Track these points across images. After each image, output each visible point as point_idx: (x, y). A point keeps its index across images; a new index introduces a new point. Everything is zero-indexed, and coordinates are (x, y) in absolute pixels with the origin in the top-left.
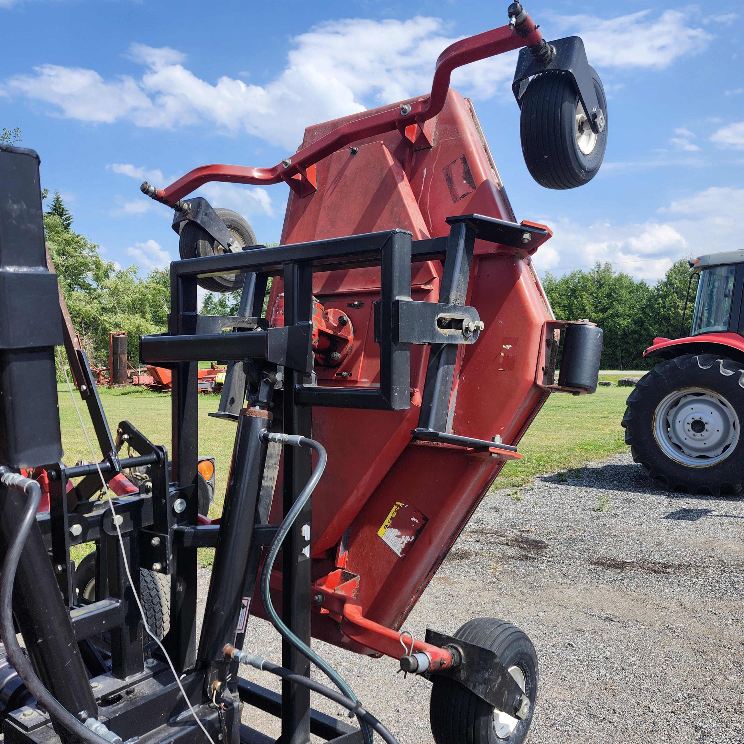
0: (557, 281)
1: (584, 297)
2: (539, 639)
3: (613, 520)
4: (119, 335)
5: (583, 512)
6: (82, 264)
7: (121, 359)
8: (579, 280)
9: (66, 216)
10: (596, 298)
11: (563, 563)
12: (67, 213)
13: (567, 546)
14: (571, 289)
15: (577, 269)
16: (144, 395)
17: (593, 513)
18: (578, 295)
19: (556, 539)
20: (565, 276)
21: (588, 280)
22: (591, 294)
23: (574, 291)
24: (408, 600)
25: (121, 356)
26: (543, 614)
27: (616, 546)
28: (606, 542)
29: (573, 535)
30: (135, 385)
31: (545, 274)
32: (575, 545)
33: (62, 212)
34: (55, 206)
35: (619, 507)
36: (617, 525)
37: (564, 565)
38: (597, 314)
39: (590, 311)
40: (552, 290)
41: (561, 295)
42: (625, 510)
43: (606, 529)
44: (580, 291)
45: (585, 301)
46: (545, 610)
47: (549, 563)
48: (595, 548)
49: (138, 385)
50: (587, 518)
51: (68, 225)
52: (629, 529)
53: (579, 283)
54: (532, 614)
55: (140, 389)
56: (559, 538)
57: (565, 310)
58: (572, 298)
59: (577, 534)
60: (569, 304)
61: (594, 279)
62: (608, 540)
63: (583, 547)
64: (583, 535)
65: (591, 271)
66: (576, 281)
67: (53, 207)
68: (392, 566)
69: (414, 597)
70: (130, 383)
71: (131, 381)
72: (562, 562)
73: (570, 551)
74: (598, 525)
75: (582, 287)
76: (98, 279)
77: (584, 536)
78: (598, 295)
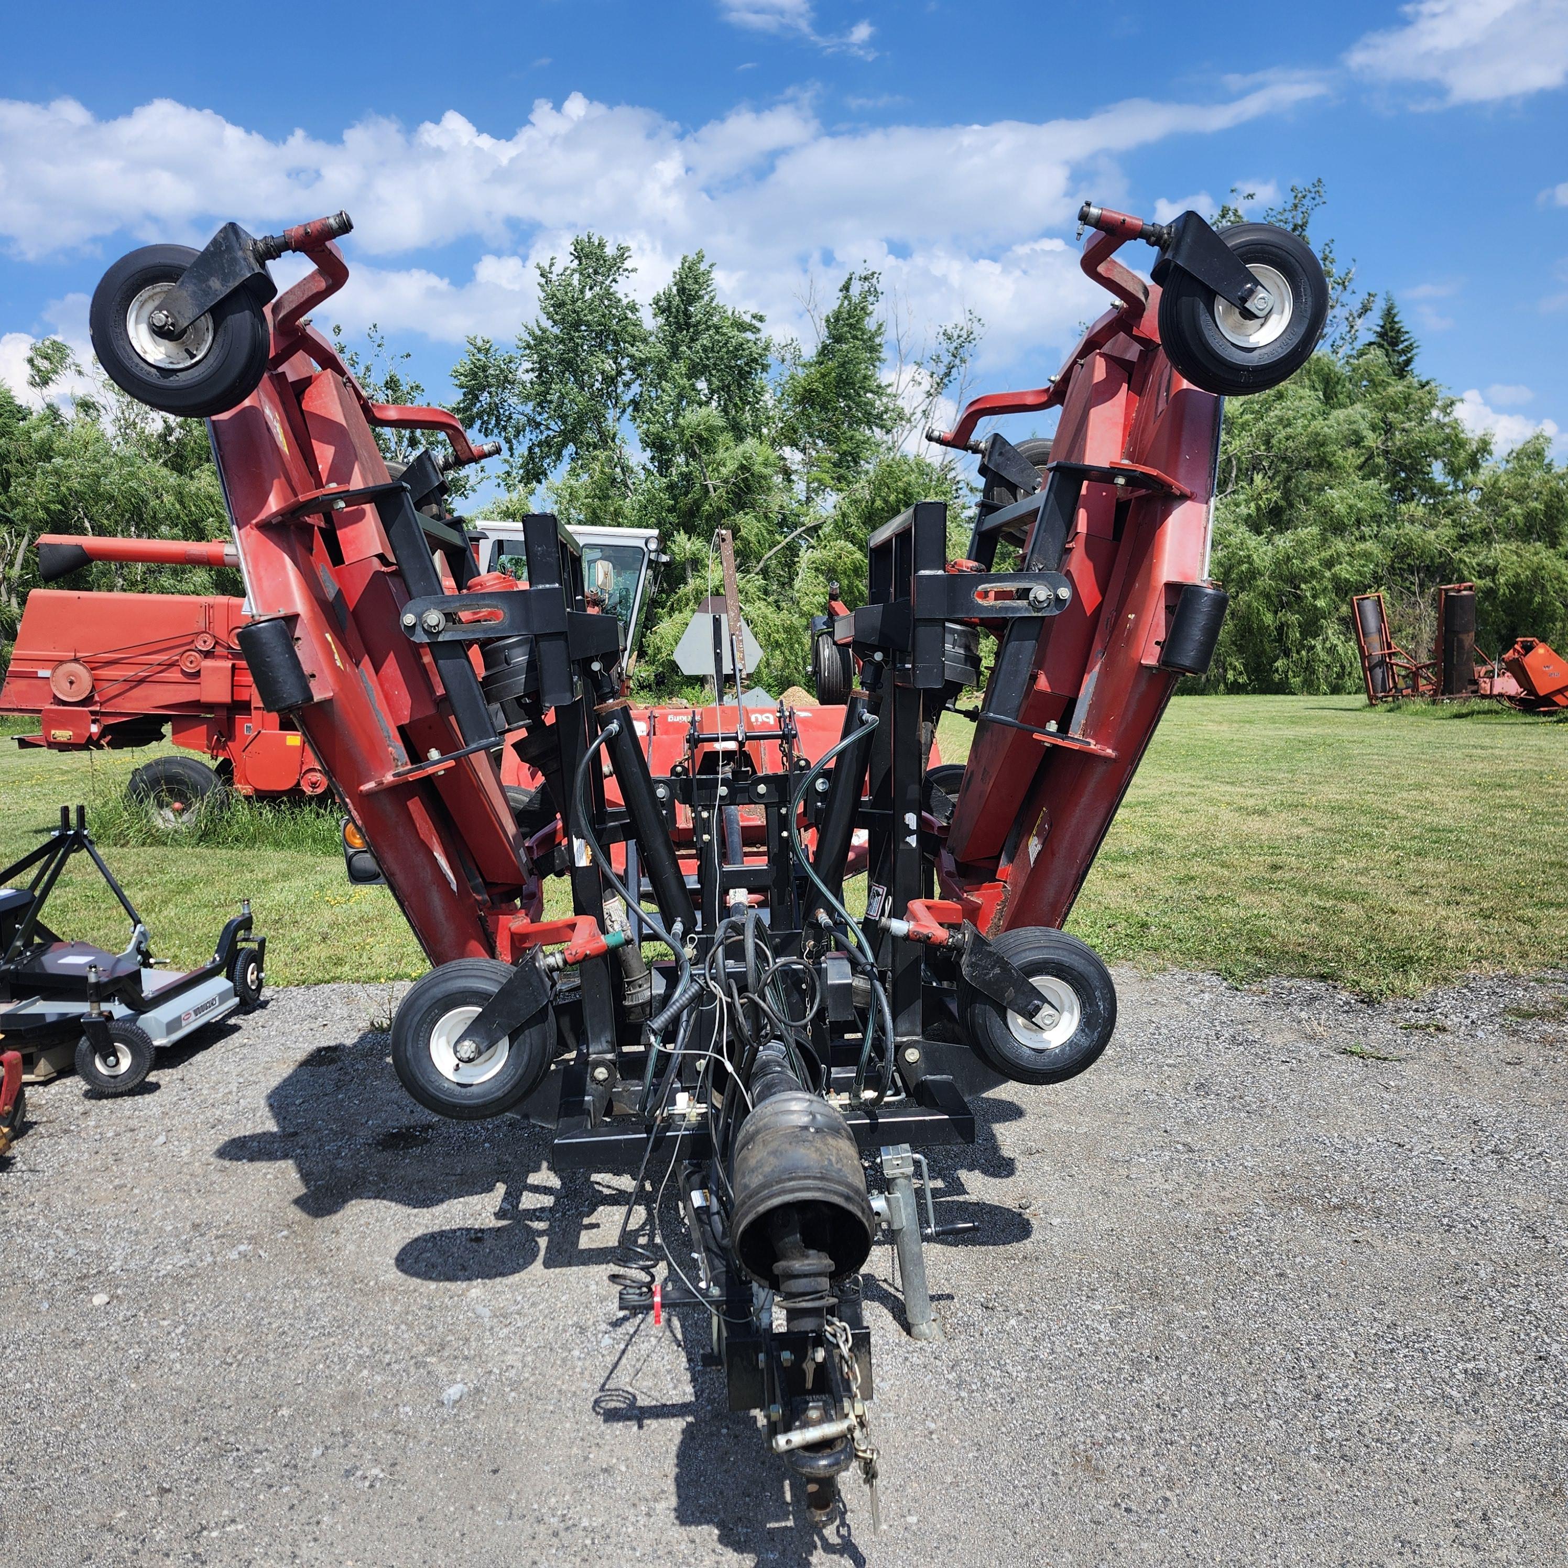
4: (1459, 591)
6: (1421, 445)
7: (1461, 642)
9: (1406, 343)
12: (1406, 336)
16: (1505, 718)
25: (1461, 636)
30: (1484, 697)
33: (1397, 338)
34: (1382, 327)
49: (1490, 696)
51: (1408, 362)
55: (1496, 706)
67: (1379, 329)
70: (1473, 692)
71: (1474, 688)
76: (1455, 472)
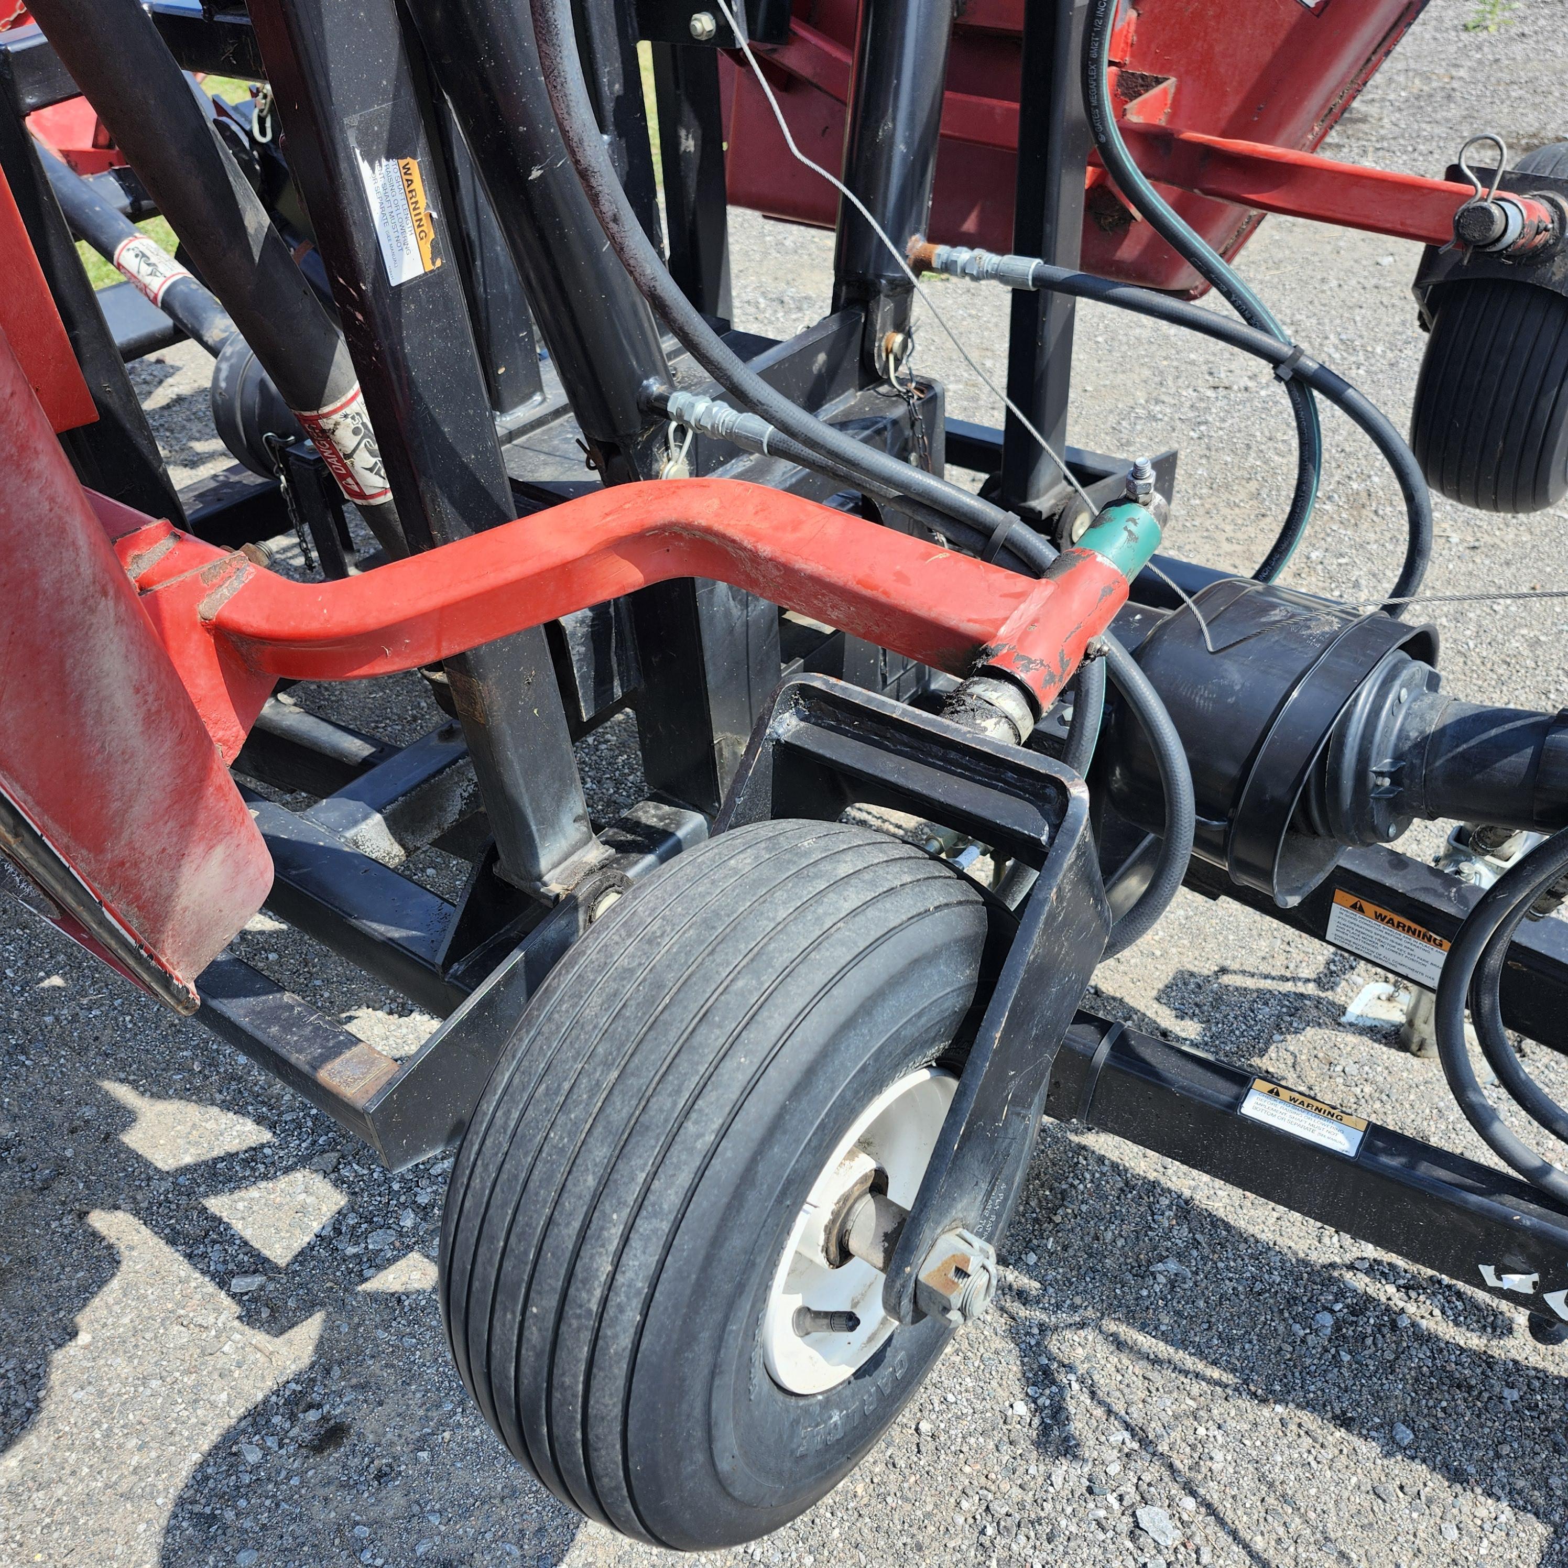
2: (1391, 311)
3: (1518, 49)
5: (1438, 36)
11: (1415, 150)
13: (1414, 115)
17: (1464, 36)
19: (1383, 100)
24: (1302, 137)
26: (1391, 259)
27: (1535, 106)
28: (1509, 97)
29: (1426, 88)
32: (1435, 111)
35: (1525, 18)
36: (1528, 59)
37: (1416, 155)
42: (1542, 22)
43: (1501, 71)
46: (1391, 250)
47: (1381, 153)
48: (1487, 113)
50: (1452, 49)
52: (1559, 67)
54: (1364, 262)
56: (1392, 97)
59: (1435, 84)
62: (1513, 94)
63: (1454, 112)
64: (1448, 86)
68: (1282, 35)
69: (1316, 129)
72: (1410, 149)
73: (1424, 126)
74: (1480, 62)
77: (1453, 89)
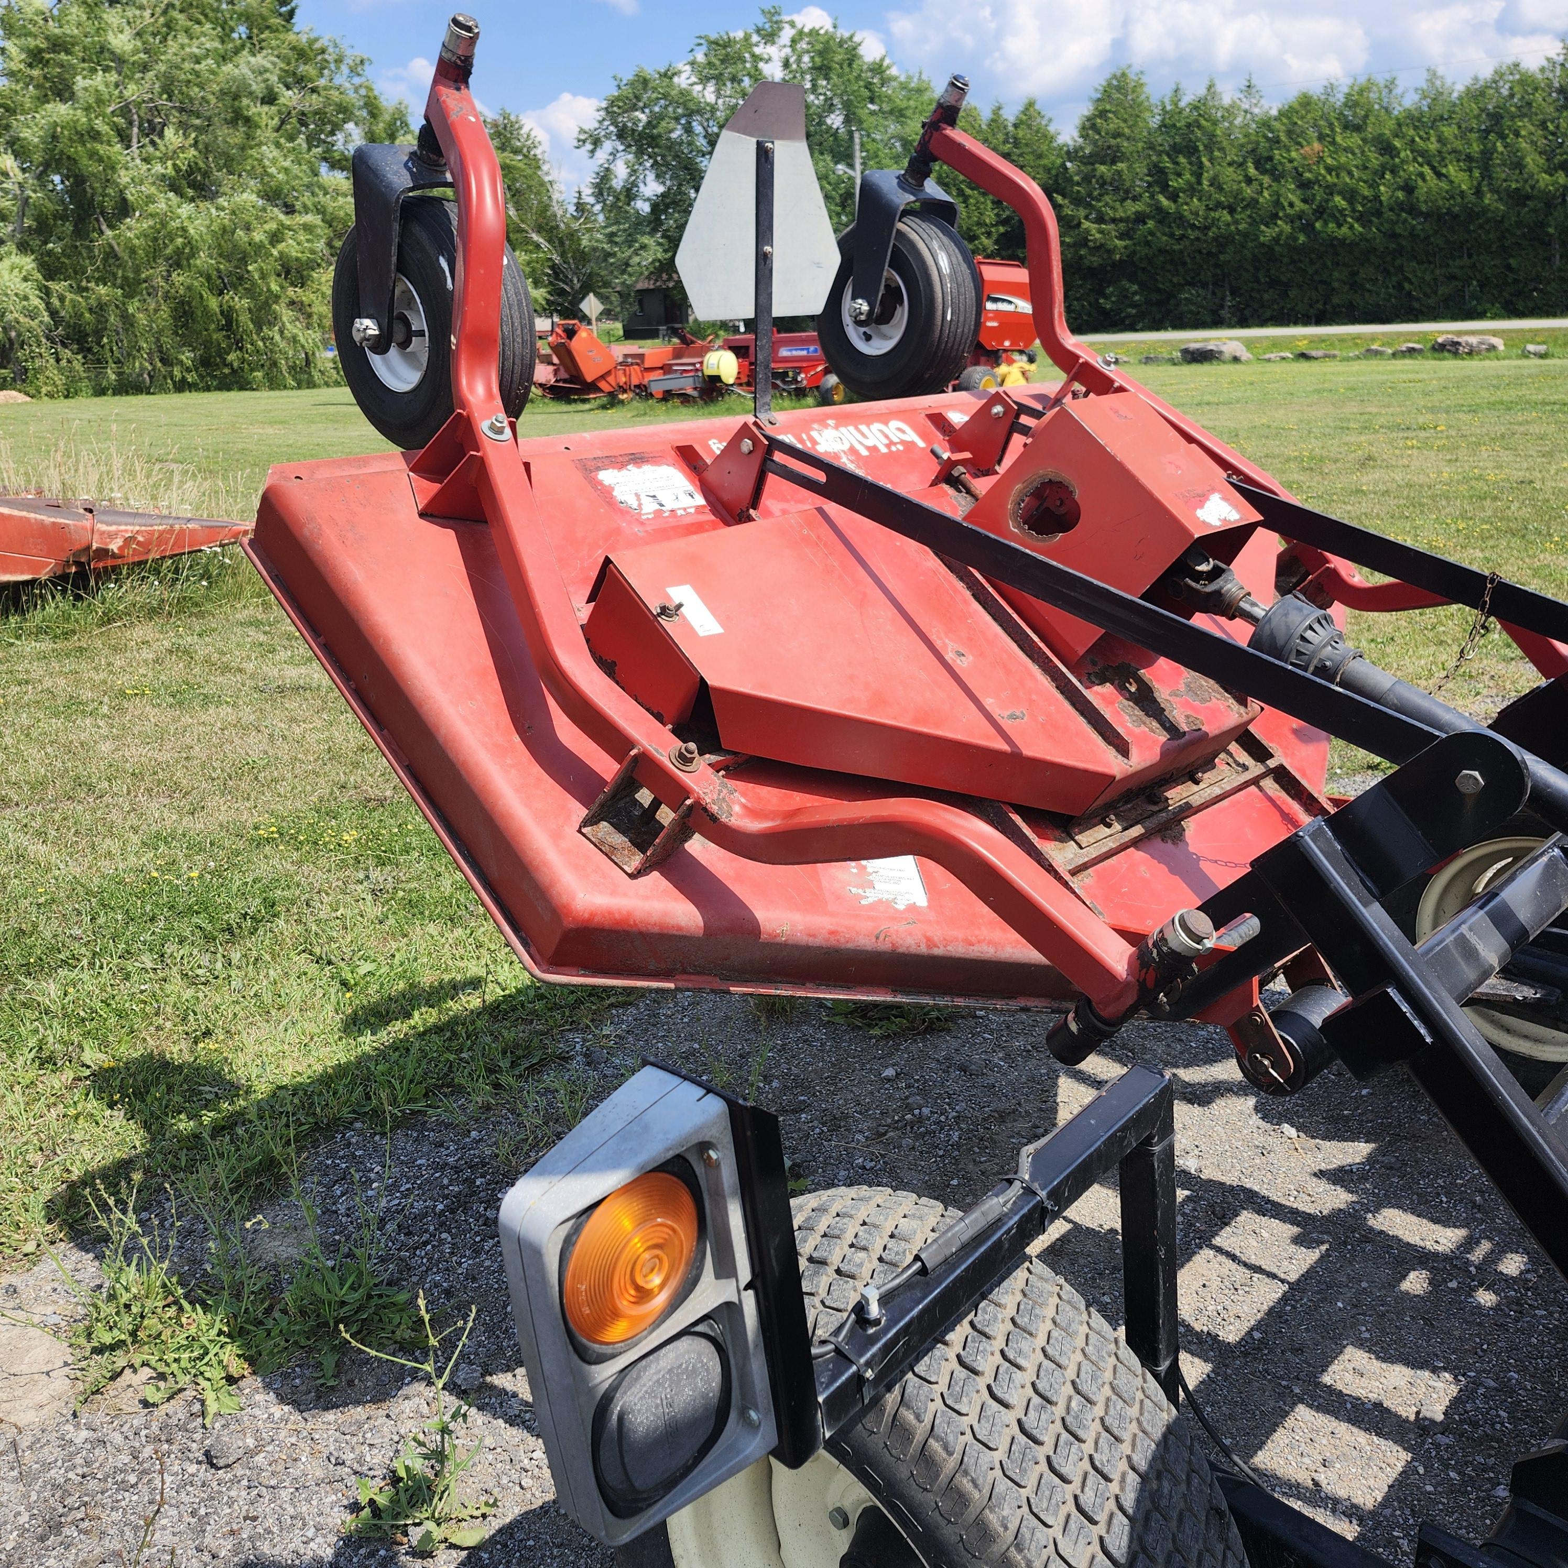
0: (1455, 95)
1: (1523, 133)
8: (1511, 88)
10: (1553, 134)
14: (1488, 115)
15: (1510, 60)
18: (1509, 128)
20: (1476, 79)
21: (1536, 89)
22: (1543, 125)
23: (1496, 118)
31: (1425, 75)
38: (1551, 175)
39: (1536, 169)
40: (1442, 118)
41: (1464, 132)
44: (1513, 118)
45: (1524, 145)
51: (291, 13)
53: (1512, 96)
57: (1470, 170)
58: (1492, 137)
60: (1482, 152)
61: (1550, 86)
65: (1545, 63)
66: (1505, 92)
75: (1519, 108)
78: (1557, 127)
